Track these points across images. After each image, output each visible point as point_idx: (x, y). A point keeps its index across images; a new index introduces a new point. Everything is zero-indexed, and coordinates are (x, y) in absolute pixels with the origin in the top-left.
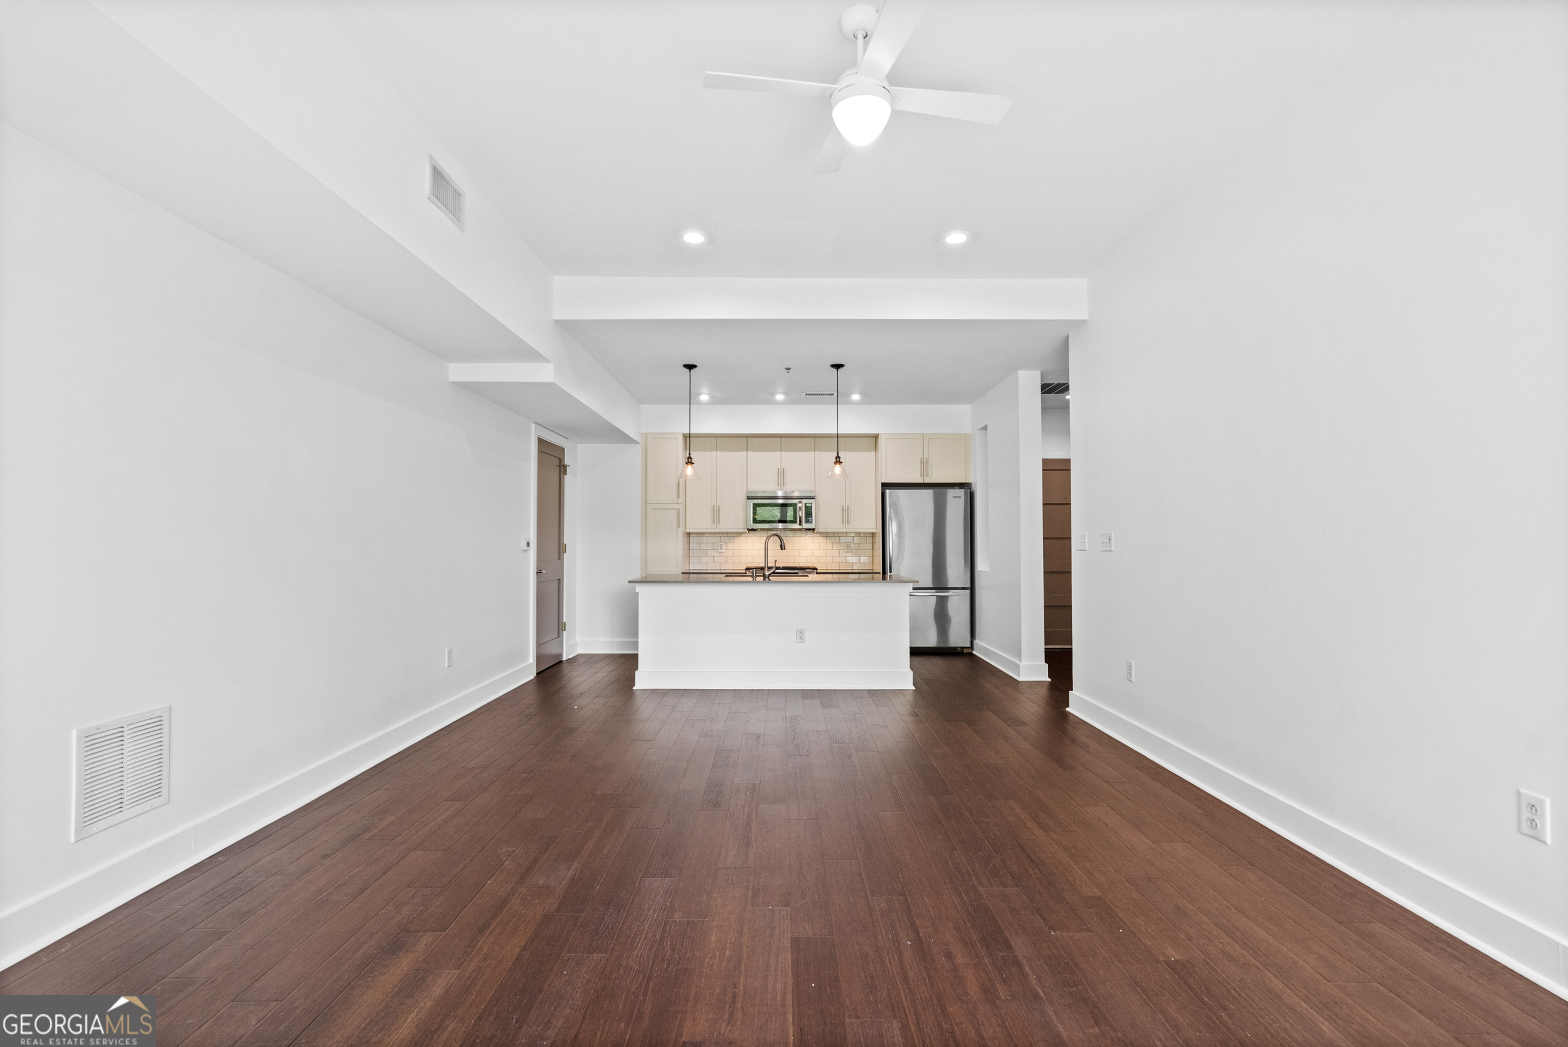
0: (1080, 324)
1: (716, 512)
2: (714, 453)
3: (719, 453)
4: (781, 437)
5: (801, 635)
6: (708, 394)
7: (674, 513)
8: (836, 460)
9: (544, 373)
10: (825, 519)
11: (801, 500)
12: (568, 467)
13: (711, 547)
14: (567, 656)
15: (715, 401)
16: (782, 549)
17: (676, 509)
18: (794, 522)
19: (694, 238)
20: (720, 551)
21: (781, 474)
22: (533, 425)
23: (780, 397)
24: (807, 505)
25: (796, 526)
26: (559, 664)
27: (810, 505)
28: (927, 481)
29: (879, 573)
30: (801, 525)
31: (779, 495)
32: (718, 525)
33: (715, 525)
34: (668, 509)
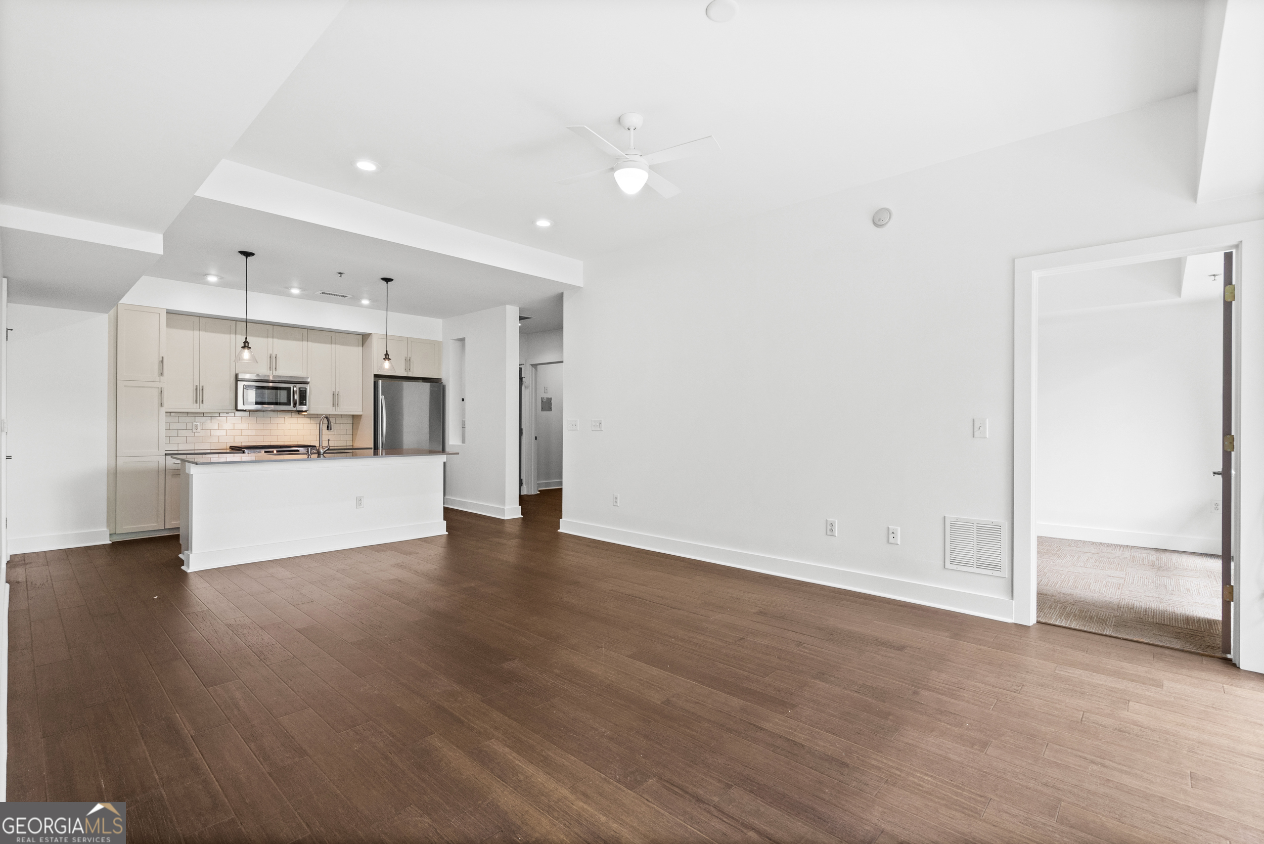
0: (575, 289)
1: (199, 394)
3: (202, 333)
4: (273, 325)
5: (359, 501)
6: (217, 276)
7: (157, 391)
10: (318, 402)
11: (296, 385)
13: (183, 426)
17: (158, 387)
18: (288, 403)
20: (194, 431)
21: (273, 360)
23: (295, 291)
24: (301, 389)
25: (291, 407)
27: (305, 389)
28: (410, 375)
29: (371, 448)
30: (294, 407)
31: (271, 378)
32: (201, 405)
33: (195, 404)
34: (146, 387)
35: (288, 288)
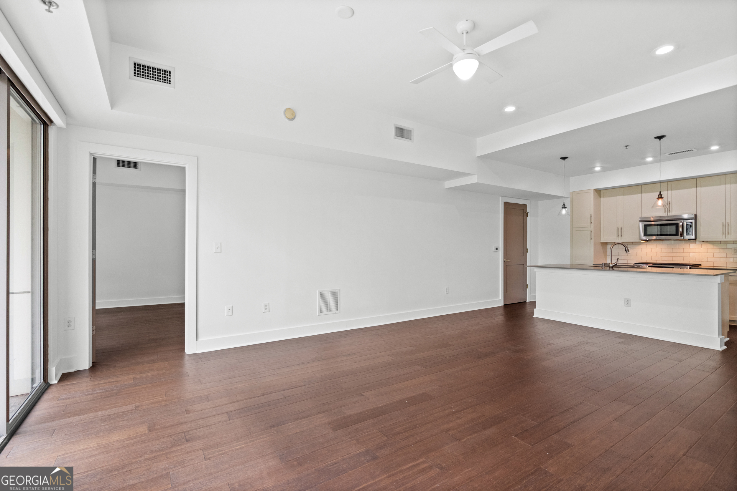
1: (620, 231)
2: (618, 197)
3: (621, 197)
5: (628, 302)
6: (600, 167)
7: (589, 232)
8: (659, 196)
9: (473, 180)
11: (681, 221)
12: (528, 213)
14: (528, 300)
15: (604, 169)
16: (626, 252)
17: (590, 230)
18: (677, 234)
19: (510, 109)
21: (668, 205)
22: (500, 197)
23: (649, 159)
24: (687, 223)
25: (679, 237)
26: (525, 303)
27: (691, 223)
30: (681, 237)
31: (652, 219)
32: (621, 238)
33: (618, 238)
34: (584, 230)
35: (644, 158)
